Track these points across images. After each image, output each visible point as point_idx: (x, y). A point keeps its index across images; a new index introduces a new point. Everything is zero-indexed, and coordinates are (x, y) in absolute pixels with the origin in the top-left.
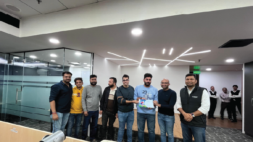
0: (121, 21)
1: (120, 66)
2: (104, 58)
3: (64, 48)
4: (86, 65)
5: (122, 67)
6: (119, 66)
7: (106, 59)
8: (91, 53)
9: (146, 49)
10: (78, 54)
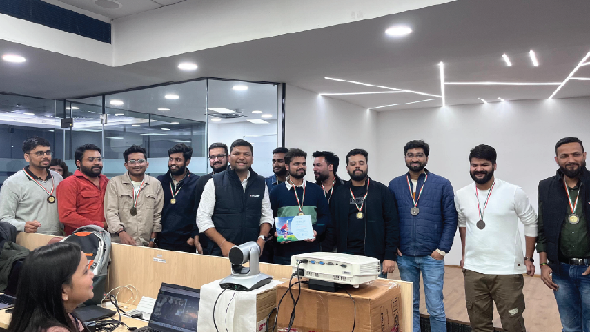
0: (353, 14)
1: (372, 110)
2: (314, 93)
3: (208, 78)
4: (260, 114)
5: (377, 114)
6: (368, 110)
7: (320, 96)
8: (278, 84)
9: (444, 61)
10: (240, 88)
